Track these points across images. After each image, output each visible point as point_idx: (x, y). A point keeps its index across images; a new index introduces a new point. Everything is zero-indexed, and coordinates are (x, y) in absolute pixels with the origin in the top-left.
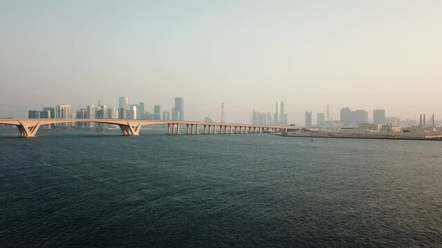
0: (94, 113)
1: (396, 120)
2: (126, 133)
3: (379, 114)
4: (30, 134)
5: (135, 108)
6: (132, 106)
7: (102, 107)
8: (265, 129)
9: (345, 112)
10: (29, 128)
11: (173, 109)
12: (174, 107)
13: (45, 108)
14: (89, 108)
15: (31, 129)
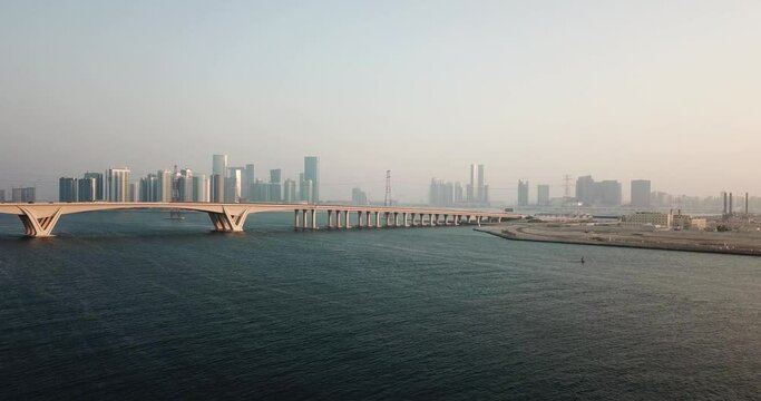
0: (170, 185)
1: (665, 197)
2: (220, 227)
3: (640, 187)
4: (41, 232)
5: (238, 173)
6: (233, 170)
7: (184, 172)
8: (464, 218)
9: (585, 184)
10: (40, 220)
11: (301, 175)
12: (303, 171)
13: (87, 174)
14: (160, 174)
15: (44, 221)
